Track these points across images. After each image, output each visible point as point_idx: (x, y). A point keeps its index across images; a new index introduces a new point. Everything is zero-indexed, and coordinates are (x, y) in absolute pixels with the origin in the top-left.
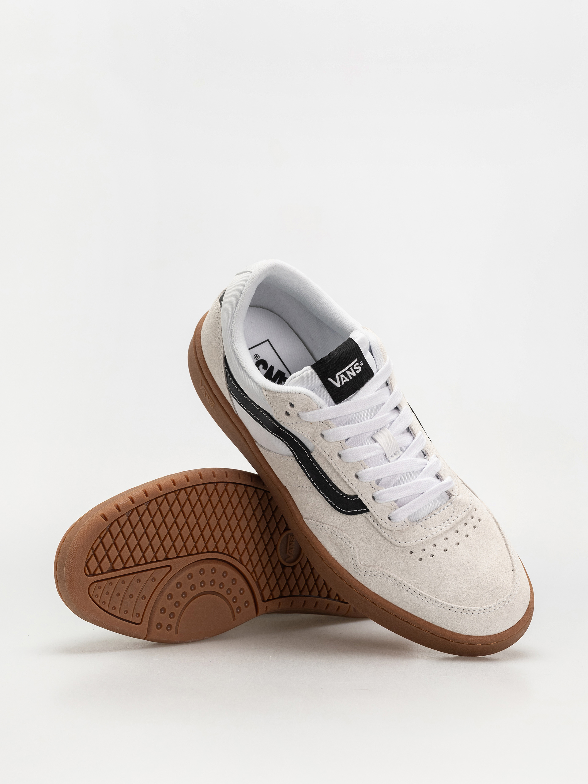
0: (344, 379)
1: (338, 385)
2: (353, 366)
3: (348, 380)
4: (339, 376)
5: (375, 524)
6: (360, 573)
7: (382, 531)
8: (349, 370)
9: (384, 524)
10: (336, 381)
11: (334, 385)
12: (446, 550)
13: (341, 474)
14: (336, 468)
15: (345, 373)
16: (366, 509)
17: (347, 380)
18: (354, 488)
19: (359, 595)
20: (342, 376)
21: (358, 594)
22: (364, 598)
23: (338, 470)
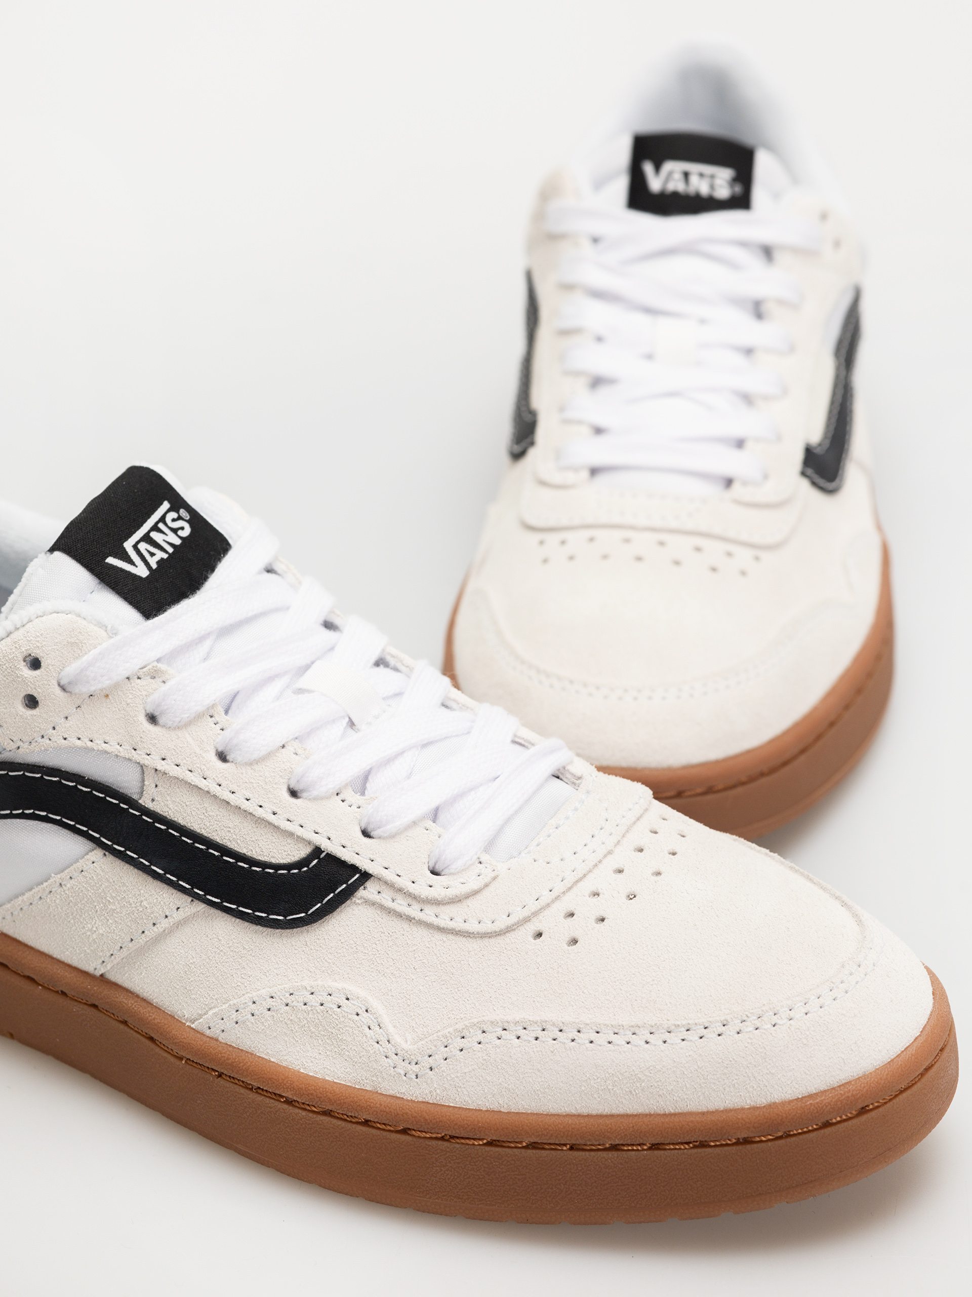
0: (152, 554)
1: (142, 571)
2: (163, 519)
3: (165, 556)
4: (135, 547)
5: (401, 905)
6: (415, 1068)
7: (429, 914)
8: (155, 528)
9: (425, 892)
10: (131, 562)
11: (129, 573)
12: (632, 897)
13: (245, 805)
14: (227, 796)
15: (147, 538)
16: (357, 876)
17: (160, 555)
18: (299, 832)
19: (440, 1143)
20: (143, 547)
21: (434, 1142)
22: (457, 1146)
23: (233, 799)
